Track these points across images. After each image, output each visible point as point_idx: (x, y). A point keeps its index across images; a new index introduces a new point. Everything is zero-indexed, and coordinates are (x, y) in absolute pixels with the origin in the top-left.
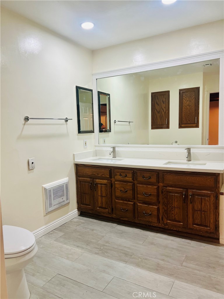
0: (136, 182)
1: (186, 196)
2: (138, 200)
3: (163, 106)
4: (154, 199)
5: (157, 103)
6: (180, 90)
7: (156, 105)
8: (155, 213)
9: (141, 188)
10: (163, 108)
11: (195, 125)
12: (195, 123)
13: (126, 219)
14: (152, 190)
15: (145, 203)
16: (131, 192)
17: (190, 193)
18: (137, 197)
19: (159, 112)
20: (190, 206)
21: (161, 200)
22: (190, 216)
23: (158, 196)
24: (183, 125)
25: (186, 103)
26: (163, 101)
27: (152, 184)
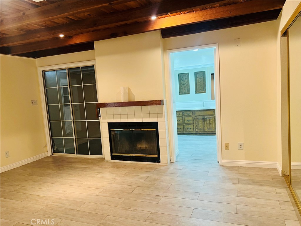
0: (184, 116)
1: (204, 119)
2: (185, 123)
3: (186, 81)
4: (192, 122)
5: (182, 80)
6: (195, 73)
7: (182, 81)
8: (192, 127)
9: (186, 118)
10: (186, 82)
11: (203, 92)
12: (204, 91)
13: (180, 132)
14: (190, 118)
15: (188, 124)
16: (182, 120)
17: (205, 118)
18: (185, 122)
19: (183, 85)
20: (206, 122)
21: (194, 122)
22: (206, 126)
23: (193, 120)
24: (197, 92)
25: (198, 79)
26: (185, 79)
27: (191, 116)
